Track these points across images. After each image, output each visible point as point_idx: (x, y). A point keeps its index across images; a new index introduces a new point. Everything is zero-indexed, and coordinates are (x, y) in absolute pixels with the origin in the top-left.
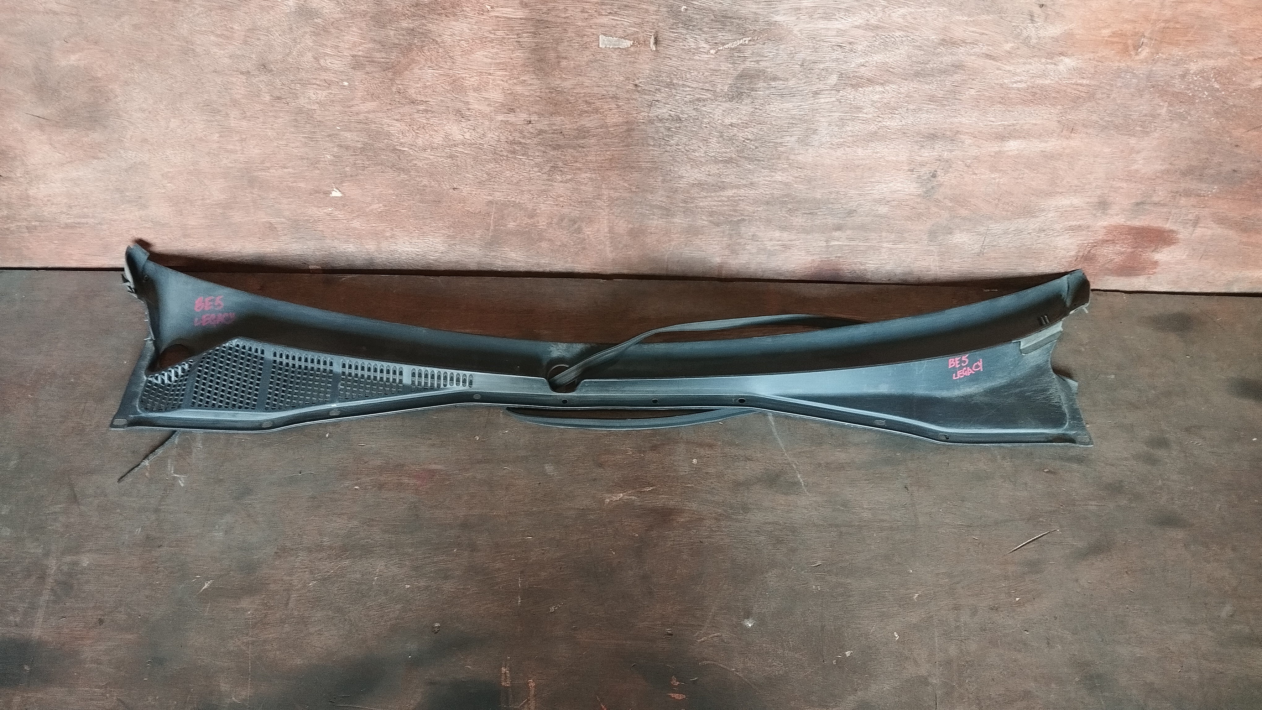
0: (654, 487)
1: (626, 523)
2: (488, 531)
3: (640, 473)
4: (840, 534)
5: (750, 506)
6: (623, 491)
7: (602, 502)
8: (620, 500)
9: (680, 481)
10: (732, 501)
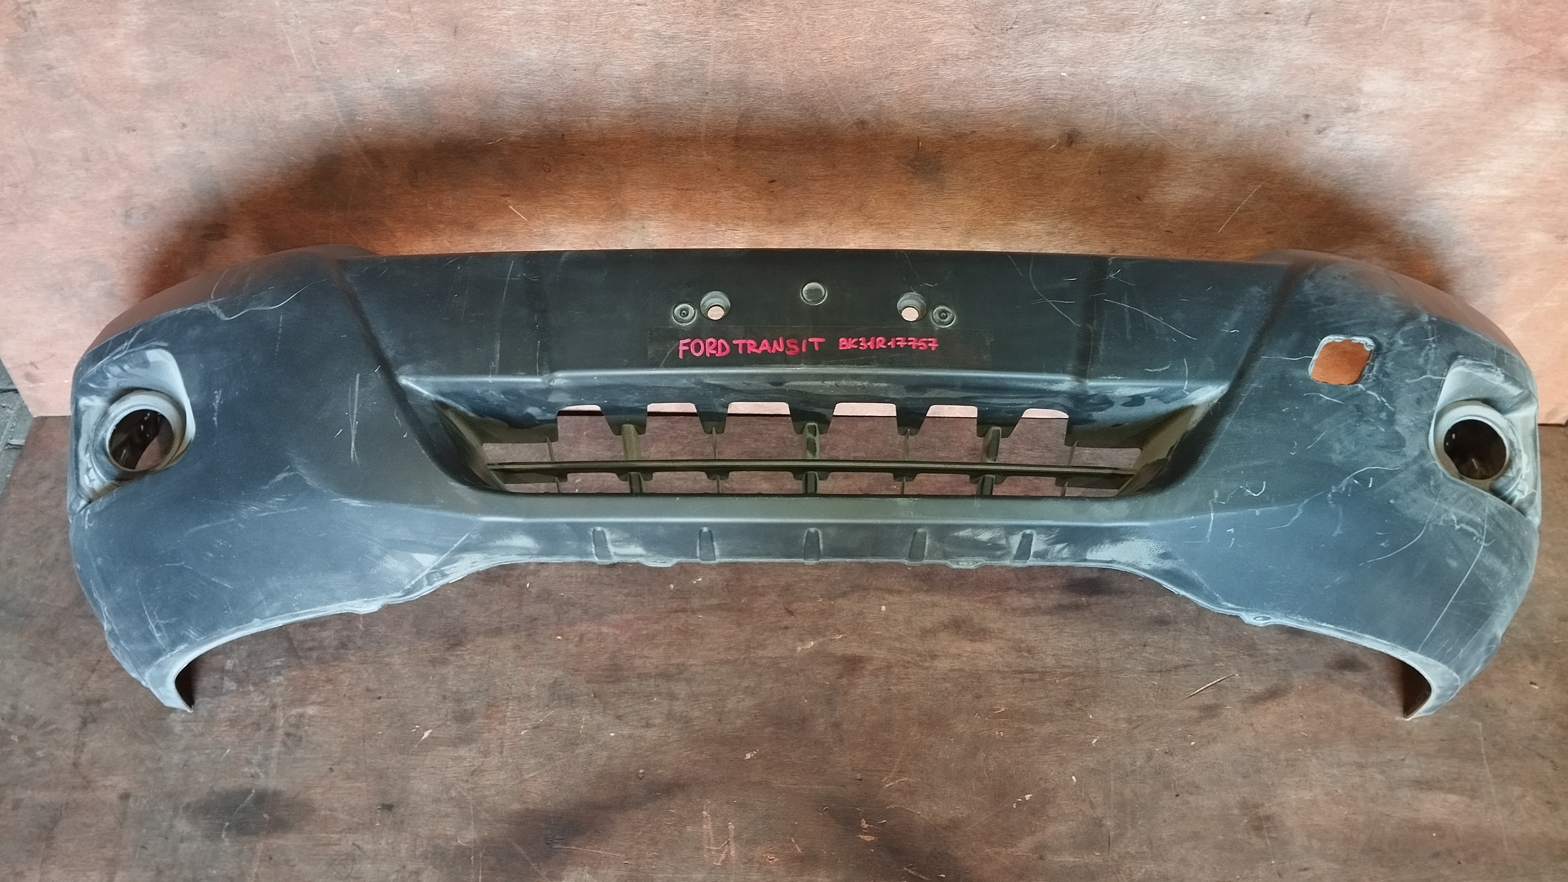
0: (844, 635)
1: (818, 671)
2: (686, 680)
3: (830, 621)
4: (1023, 681)
5: (937, 653)
6: (814, 639)
7: (794, 650)
8: (811, 648)
9: (869, 628)
10: (919, 648)
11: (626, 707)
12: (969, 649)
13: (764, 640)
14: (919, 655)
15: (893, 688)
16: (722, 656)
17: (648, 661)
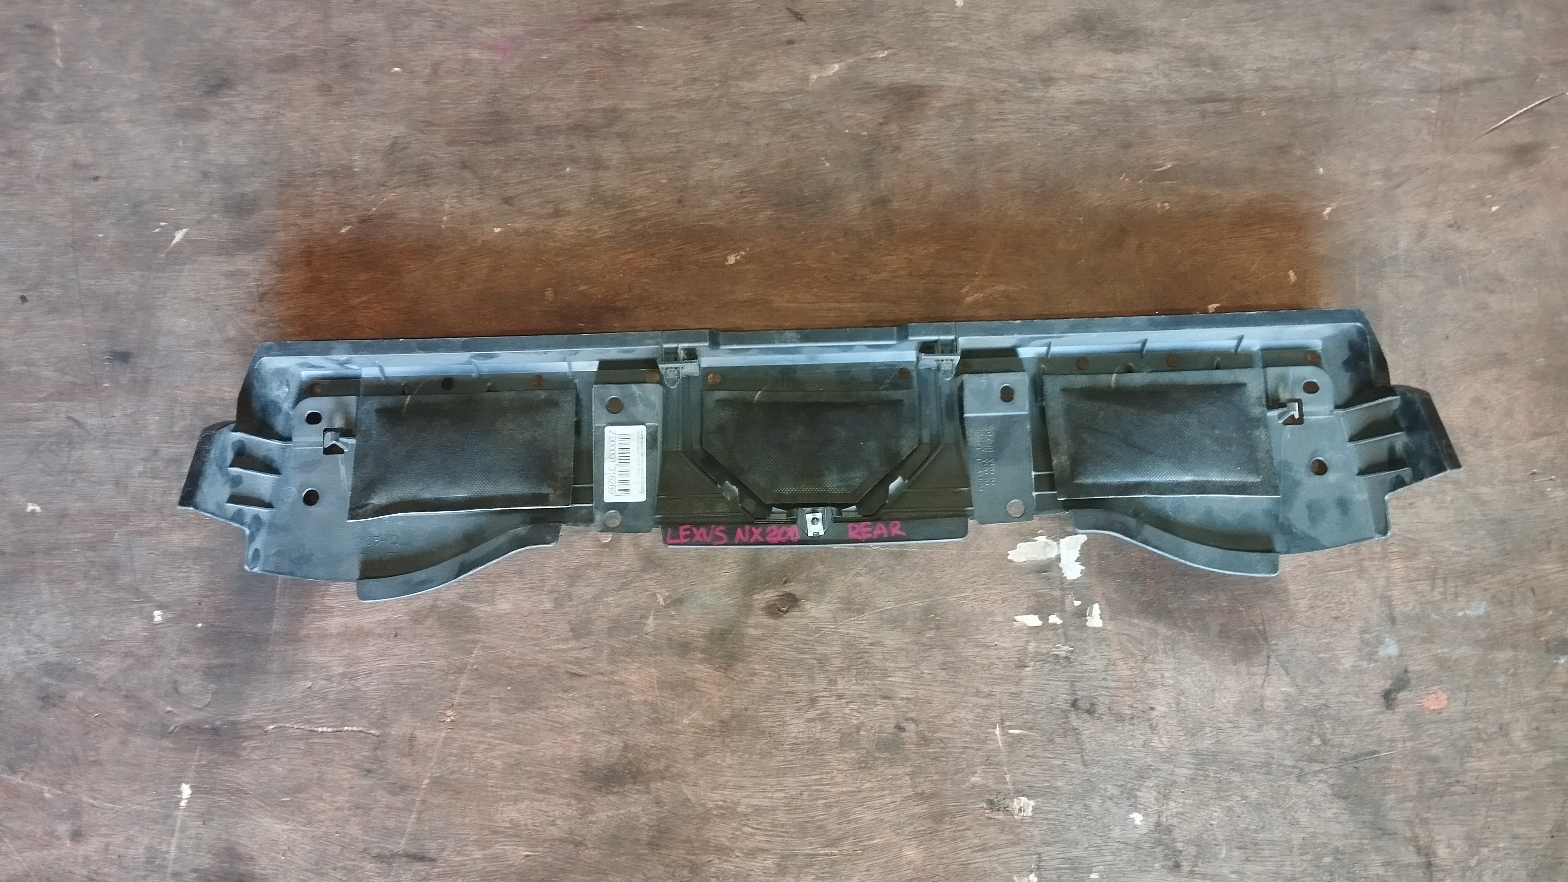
0: (891, 51)
1: (847, 114)
2: (619, 135)
3: (865, 28)
4: (1204, 115)
5: (1054, 75)
6: (840, 60)
7: (806, 80)
8: (835, 74)
9: (935, 37)
10: (1022, 68)
11: (520, 183)
12: (1109, 66)
13: (753, 64)
14: (1023, 79)
15: (978, 136)
16: (682, 93)
17: (552, 106)
